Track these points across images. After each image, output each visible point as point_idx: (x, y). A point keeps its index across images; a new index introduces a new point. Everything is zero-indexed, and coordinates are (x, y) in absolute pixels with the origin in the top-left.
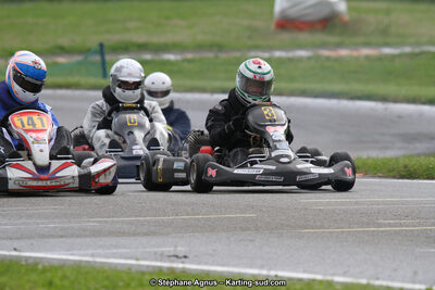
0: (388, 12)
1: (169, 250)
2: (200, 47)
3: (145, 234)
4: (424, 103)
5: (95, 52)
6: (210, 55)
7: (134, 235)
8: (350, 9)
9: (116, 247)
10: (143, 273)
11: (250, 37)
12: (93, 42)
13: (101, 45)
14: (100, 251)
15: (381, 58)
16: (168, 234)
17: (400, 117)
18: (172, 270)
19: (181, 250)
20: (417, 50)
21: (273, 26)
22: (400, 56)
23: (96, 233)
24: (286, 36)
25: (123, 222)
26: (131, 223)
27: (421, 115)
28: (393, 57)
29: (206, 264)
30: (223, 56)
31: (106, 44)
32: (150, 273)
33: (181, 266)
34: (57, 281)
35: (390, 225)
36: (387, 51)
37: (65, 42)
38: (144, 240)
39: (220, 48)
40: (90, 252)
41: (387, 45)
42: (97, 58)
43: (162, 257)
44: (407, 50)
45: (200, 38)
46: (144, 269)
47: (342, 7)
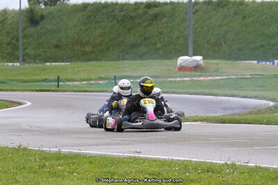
0: (218, 64)
1: (134, 150)
3: (127, 144)
4: (230, 96)
5: (113, 79)
7: (123, 145)
9: (115, 149)
11: (168, 73)
12: (112, 76)
13: (115, 77)
14: (110, 150)
15: (214, 81)
16: (135, 144)
17: (221, 101)
18: (134, 157)
19: (138, 150)
20: (228, 77)
21: (177, 69)
22: (222, 79)
23: (109, 144)
24: (181, 73)
25: (119, 140)
26: (122, 140)
27: (229, 101)
28: (219, 80)
29: (147, 155)
30: (158, 80)
31: (117, 76)
32: (127, 158)
33: (138, 155)
34: (93, 161)
35: (214, 140)
36: (217, 78)
37: (103, 76)
38: (125, 146)
39: (158, 77)
40: (106, 151)
41: (217, 76)
42: (114, 81)
43: (131, 152)
44: (225, 77)
46: (125, 157)
47: (202, 62)
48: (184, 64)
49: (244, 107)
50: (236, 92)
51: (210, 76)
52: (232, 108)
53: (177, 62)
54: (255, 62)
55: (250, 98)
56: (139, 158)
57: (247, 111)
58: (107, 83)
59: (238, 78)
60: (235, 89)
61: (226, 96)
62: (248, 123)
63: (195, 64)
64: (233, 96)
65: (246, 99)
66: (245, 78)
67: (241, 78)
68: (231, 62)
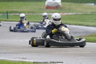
0: (70, 5)
1: (22, 57)
2: (29, 12)
3: (17, 53)
4: (78, 25)
5: (6, 13)
6: (31, 14)
7: (14, 53)
8: (62, 4)
9: (10, 56)
10: (16, 62)
11: (40, 10)
12: (5, 11)
13: (7, 12)
14: (7, 57)
15: (69, 15)
16: (22, 53)
17: (73, 28)
18: (23, 61)
19: (25, 57)
20: (77, 14)
21: (45, 8)
22: (73, 15)
23: (6, 53)
24: (48, 10)
25: (12, 51)
26: (13, 51)
27: (77, 28)
28: (71, 15)
29: (30, 60)
30: (34, 14)
31: (8, 11)
32: (18, 62)
33: (24, 60)
35: (71, 52)
36: (70, 14)
39: (33, 12)
40: (5, 57)
41: (70, 12)
42: (6, 14)
43: (20, 58)
44: (75, 13)
45: (29, 10)
46: (17, 61)
47: (60, 4)
48: (49, 5)
49: (87, 32)
50: (82, 23)
51: (66, 12)
52: (80, 33)
53: (45, 4)
54: (93, 4)
55: (91, 26)
56: (25, 62)
57: (89, 34)
58: (2, 16)
59: (83, 14)
60: (81, 21)
61: (76, 25)
62: (90, 42)
63: (56, 5)
64: (80, 25)
65: (88, 27)
66: (87, 14)
67: (85, 14)
68: (78, 4)
